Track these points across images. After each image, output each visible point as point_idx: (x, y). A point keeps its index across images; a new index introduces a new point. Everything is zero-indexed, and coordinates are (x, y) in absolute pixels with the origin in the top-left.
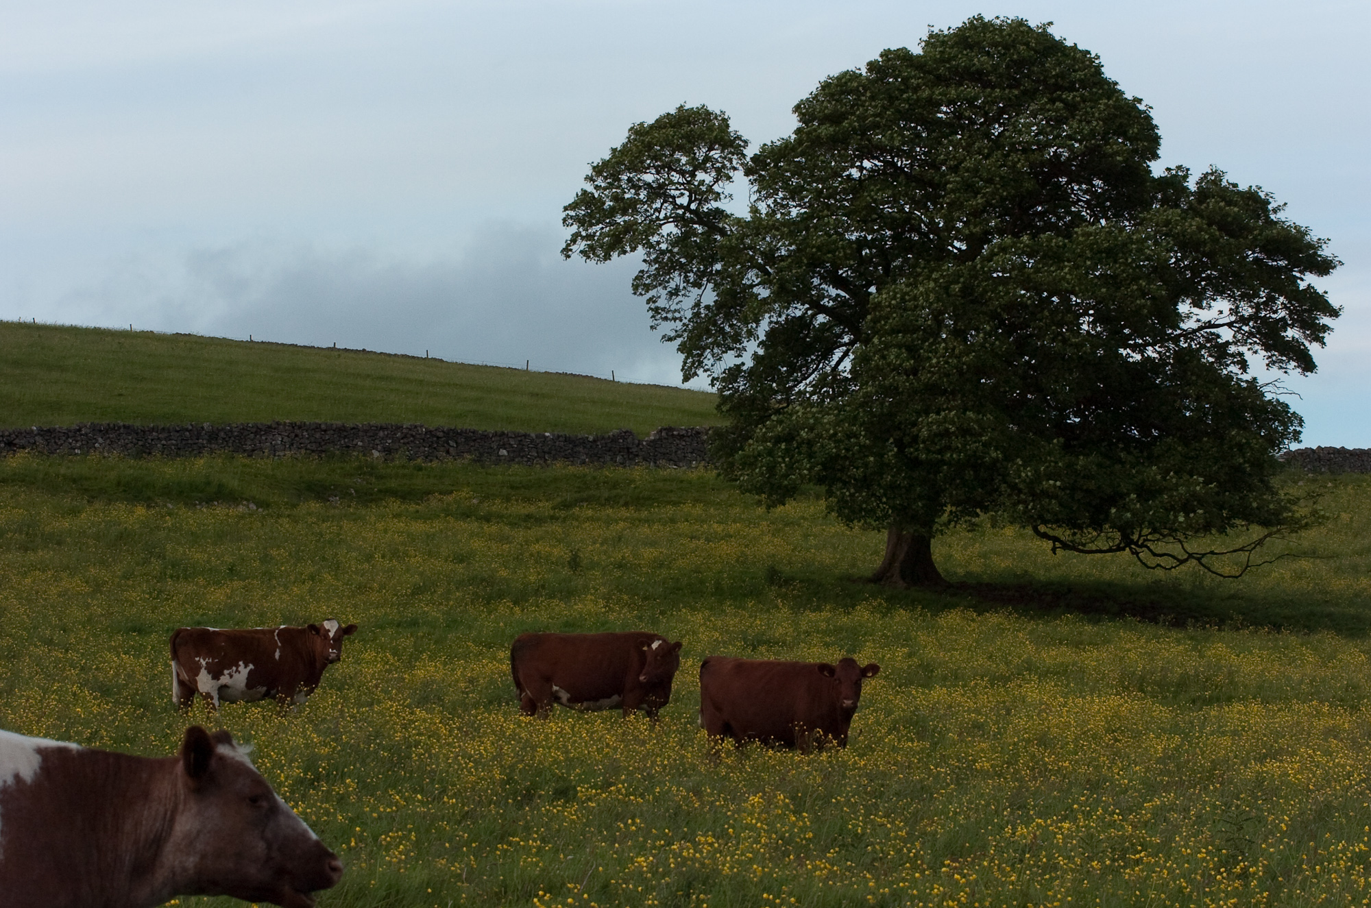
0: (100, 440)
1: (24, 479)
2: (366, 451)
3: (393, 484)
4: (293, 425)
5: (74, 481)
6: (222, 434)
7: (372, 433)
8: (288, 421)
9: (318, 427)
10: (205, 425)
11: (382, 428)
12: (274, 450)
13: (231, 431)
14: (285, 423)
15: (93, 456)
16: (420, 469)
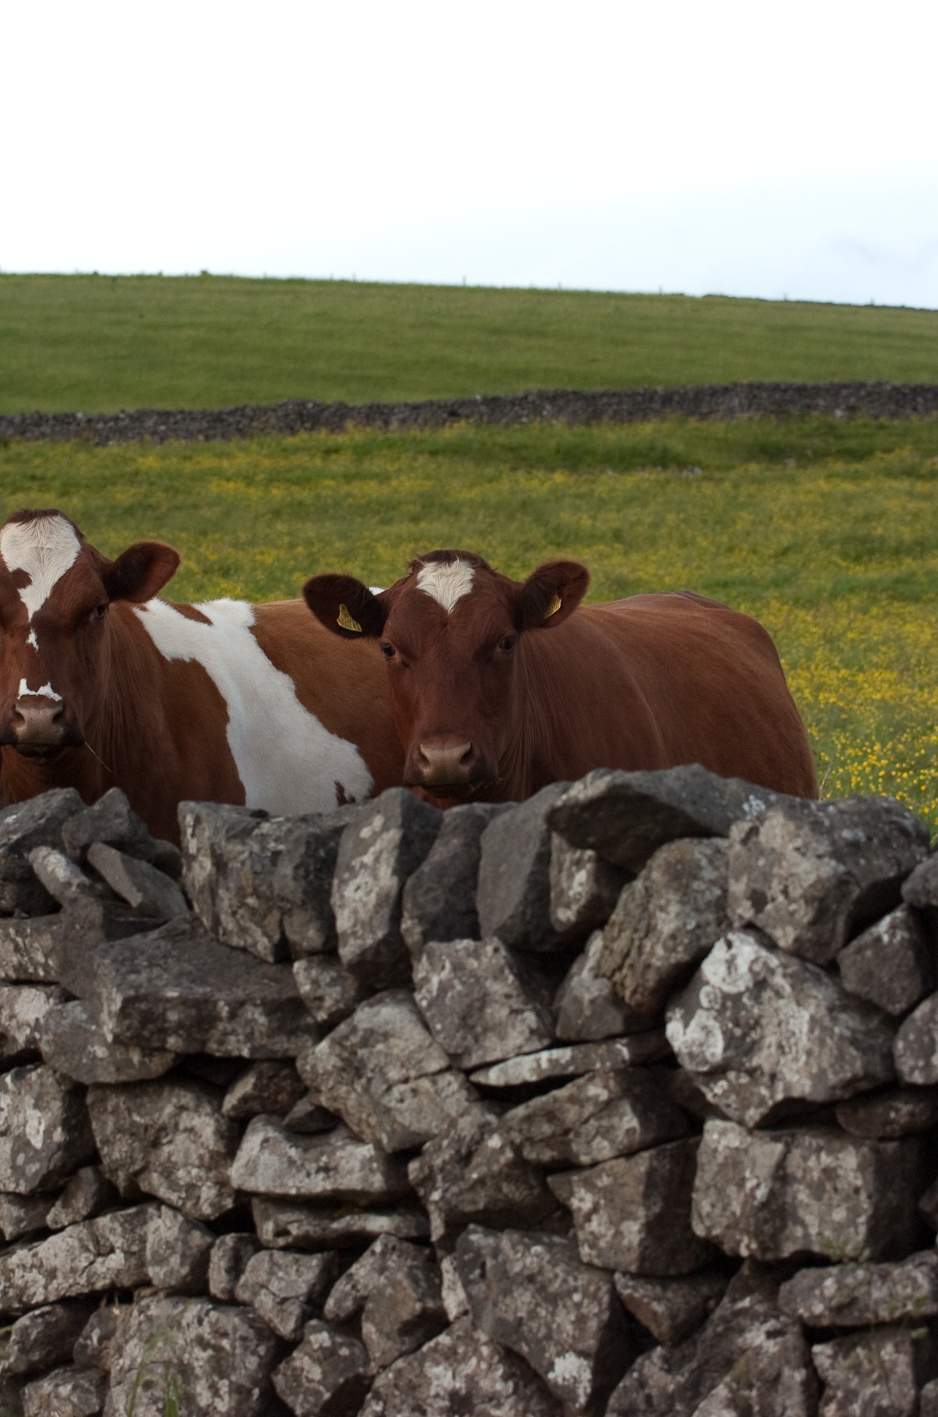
0: (548, 407)
1: (457, 451)
2: (829, 410)
3: (852, 444)
4: (751, 386)
5: (512, 449)
6: (676, 398)
7: (835, 392)
8: (745, 382)
9: (776, 388)
10: (660, 389)
11: (845, 386)
12: (731, 411)
13: (686, 393)
14: (742, 385)
15: (536, 424)
16: (882, 427)
